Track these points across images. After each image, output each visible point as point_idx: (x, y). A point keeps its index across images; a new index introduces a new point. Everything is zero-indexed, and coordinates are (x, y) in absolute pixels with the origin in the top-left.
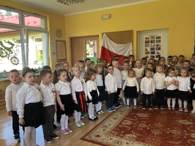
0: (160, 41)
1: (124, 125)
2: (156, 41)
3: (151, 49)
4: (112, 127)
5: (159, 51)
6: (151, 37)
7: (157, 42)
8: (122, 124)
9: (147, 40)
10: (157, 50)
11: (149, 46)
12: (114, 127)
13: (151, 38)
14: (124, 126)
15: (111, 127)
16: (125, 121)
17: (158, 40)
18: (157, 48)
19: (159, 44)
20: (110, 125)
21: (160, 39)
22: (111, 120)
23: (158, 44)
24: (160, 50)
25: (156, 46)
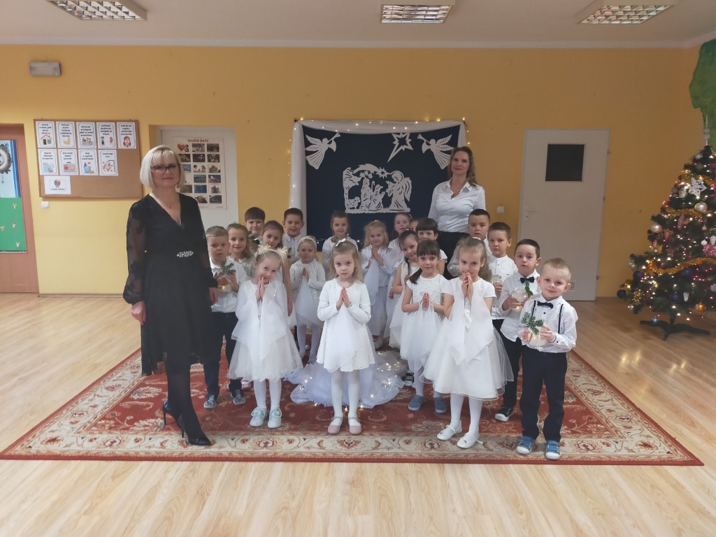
0: (217, 158)
1: (138, 400)
2: (209, 155)
3: (196, 179)
4: (98, 410)
5: (217, 186)
6: (194, 146)
7: (209, 161)
8: (133, 400)
9: (184, 152)
10: (212, 181)
11: (189, 170)
12: (107, 409)
13: (195, 149)
14: (137, 402)
15: (96, 412)
16: (142, 389)
17: (214, 153)
18: (212, 177)
19: (216, 164)
20: (95, 406)
21: (217, 153)
22: (100, 394)
23: (213, 166)
24: (220, 182)
25: (207, 170)
